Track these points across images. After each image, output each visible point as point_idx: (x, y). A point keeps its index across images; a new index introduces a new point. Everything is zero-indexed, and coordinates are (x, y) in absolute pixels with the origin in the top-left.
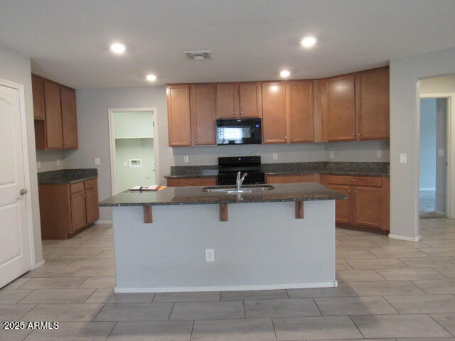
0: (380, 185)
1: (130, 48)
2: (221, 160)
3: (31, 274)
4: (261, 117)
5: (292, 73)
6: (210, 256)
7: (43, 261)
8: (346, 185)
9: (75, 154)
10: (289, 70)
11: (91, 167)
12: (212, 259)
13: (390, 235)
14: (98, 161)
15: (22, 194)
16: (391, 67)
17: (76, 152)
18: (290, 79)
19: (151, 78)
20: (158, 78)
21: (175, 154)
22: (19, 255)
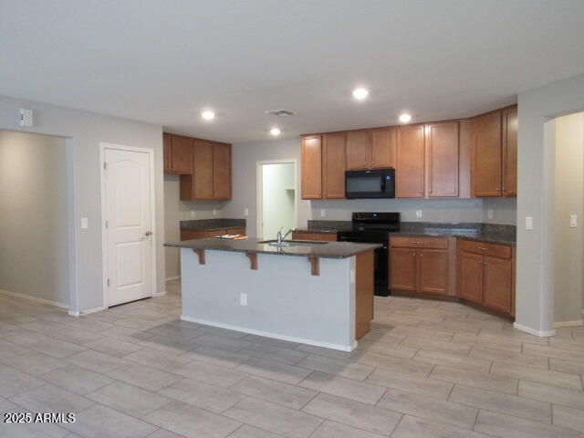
0: (508, 256)
1: (219, 115)
2: (355, 215)
3: (150, 300)
4: (394, 167)
5: (413, 118)
6: (244, 300)
7: (165, 292)
8: (477, 253)
9: (230, 204)
10: (409, 114)
11: (239, 217)
12: (245, 304)
13: (515, 324)
14: (246, 212)
15: (147, 235)
16: (519, 106)
17: (232, 202)
18: (412, 123)
19: (275, 132)
20: (282, 131)
21: (312, 207)
22: (141, 282)
